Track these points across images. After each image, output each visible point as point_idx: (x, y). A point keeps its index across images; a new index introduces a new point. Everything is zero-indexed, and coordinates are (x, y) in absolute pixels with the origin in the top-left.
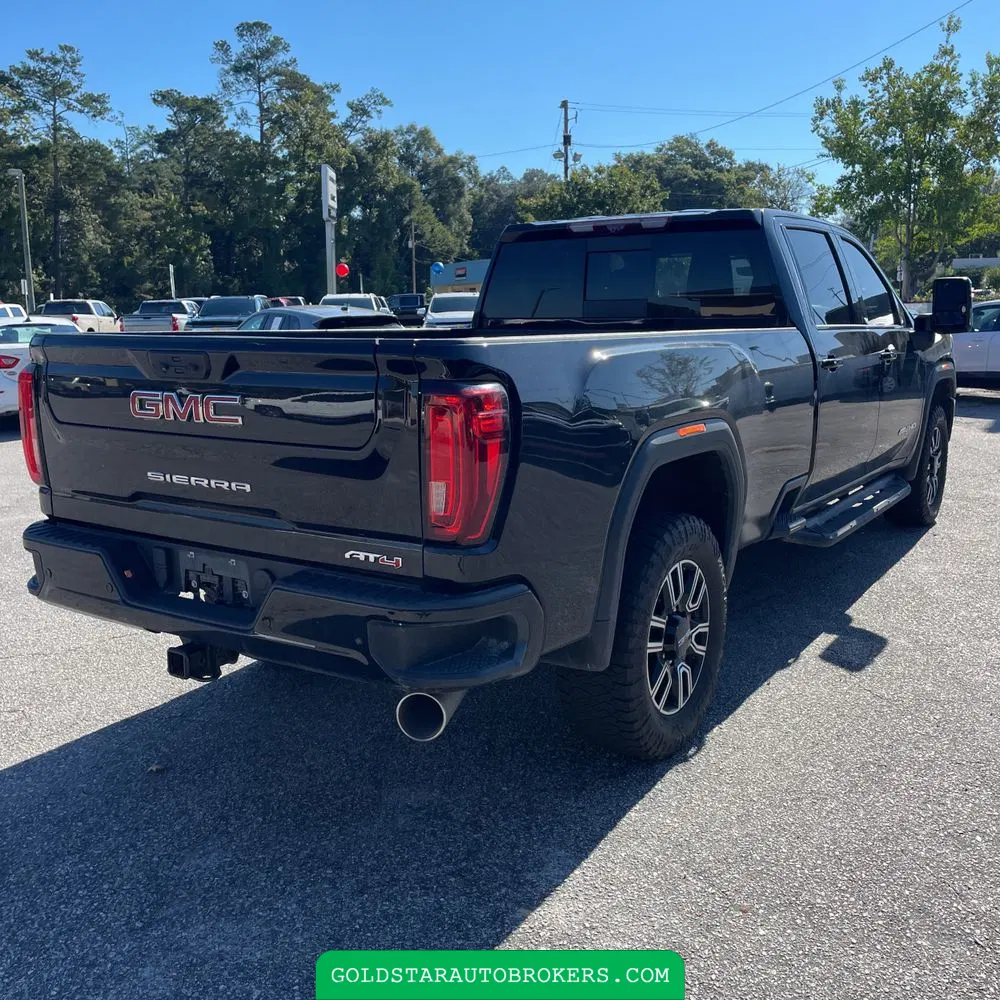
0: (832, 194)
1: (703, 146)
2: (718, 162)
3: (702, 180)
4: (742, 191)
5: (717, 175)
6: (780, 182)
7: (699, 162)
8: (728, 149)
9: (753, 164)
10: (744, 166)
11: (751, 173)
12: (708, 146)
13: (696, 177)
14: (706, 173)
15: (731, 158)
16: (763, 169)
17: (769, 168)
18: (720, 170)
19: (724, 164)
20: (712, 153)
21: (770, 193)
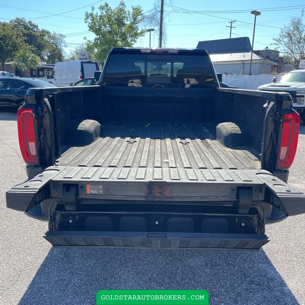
0: (93, 43)
1: (27, 23)
2: (33, 29)
3: (29, 34)
4: (42, 39)
5: (33, 33)
6: (55, 37)
7: (26, 27)
8: (36, 24)
9: (44, 31)
10: (41, 31)
11: (44, 33)
12: (29, 23)
13: (26, 33)
14: (30, 32)
15: (37, 28)
16: (48, 32)
17: (50, 33)
18: (34, 31)
19: (35, 30)
20: (31, 25)
21: (52, 41)
